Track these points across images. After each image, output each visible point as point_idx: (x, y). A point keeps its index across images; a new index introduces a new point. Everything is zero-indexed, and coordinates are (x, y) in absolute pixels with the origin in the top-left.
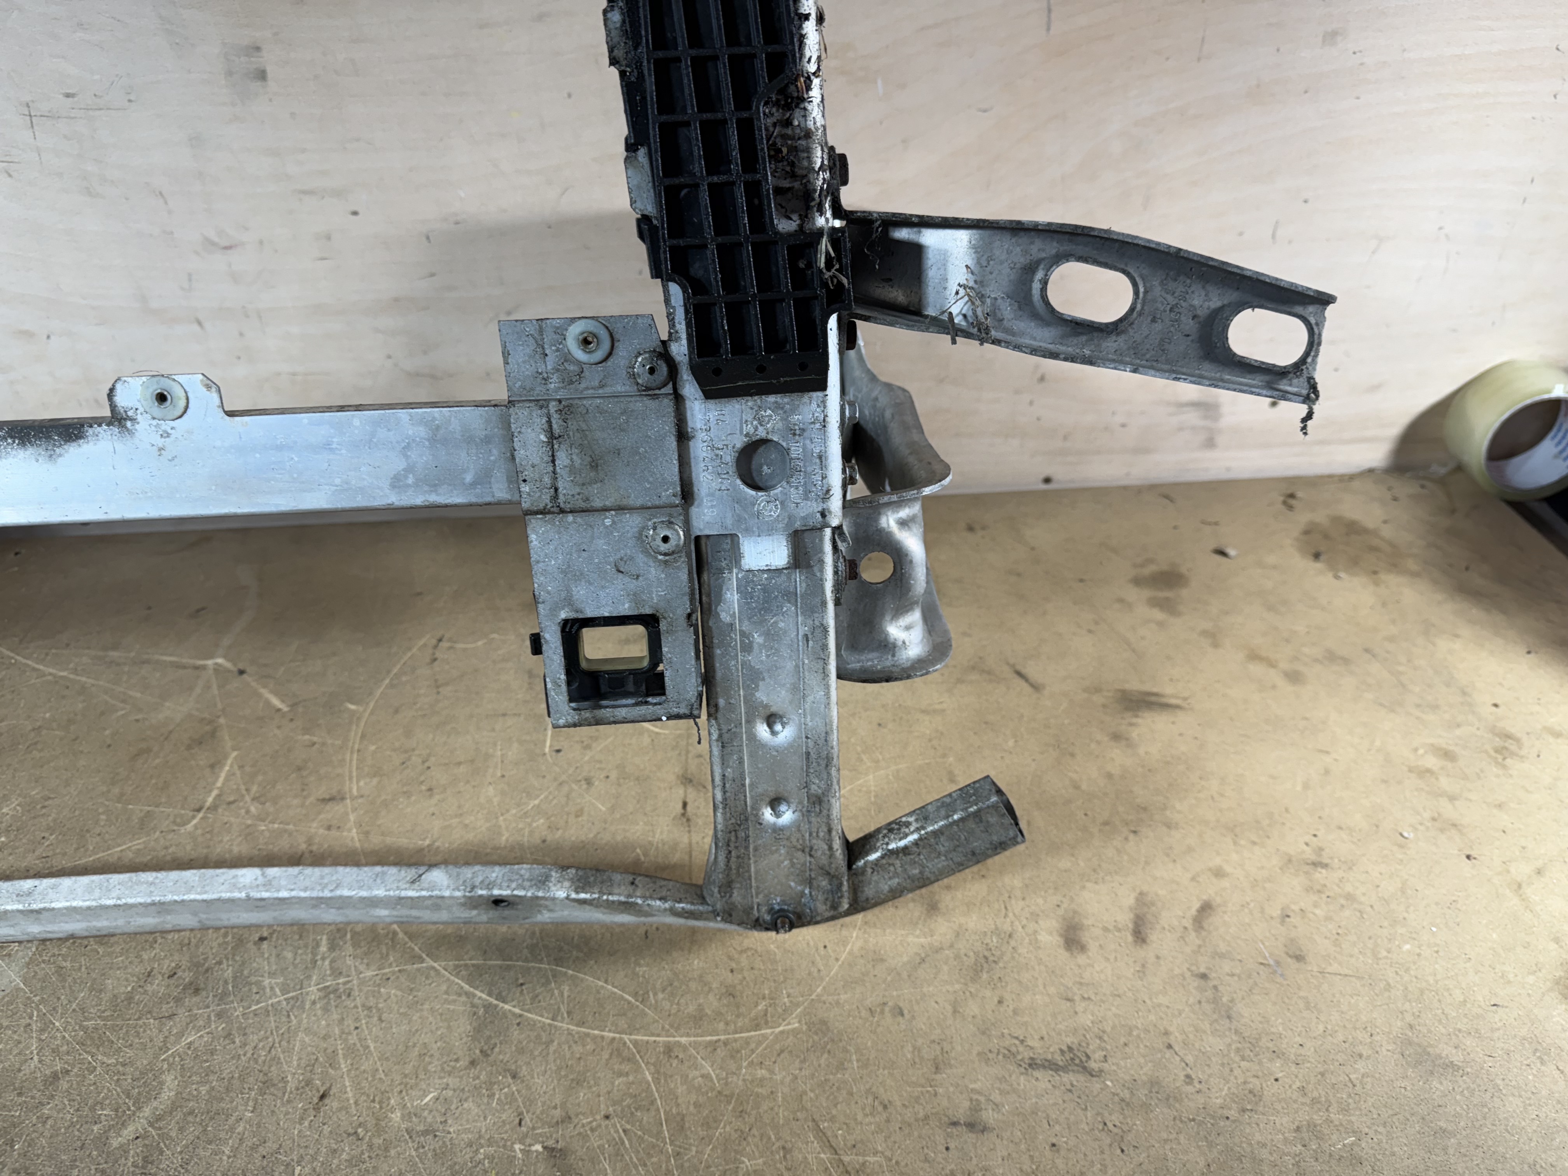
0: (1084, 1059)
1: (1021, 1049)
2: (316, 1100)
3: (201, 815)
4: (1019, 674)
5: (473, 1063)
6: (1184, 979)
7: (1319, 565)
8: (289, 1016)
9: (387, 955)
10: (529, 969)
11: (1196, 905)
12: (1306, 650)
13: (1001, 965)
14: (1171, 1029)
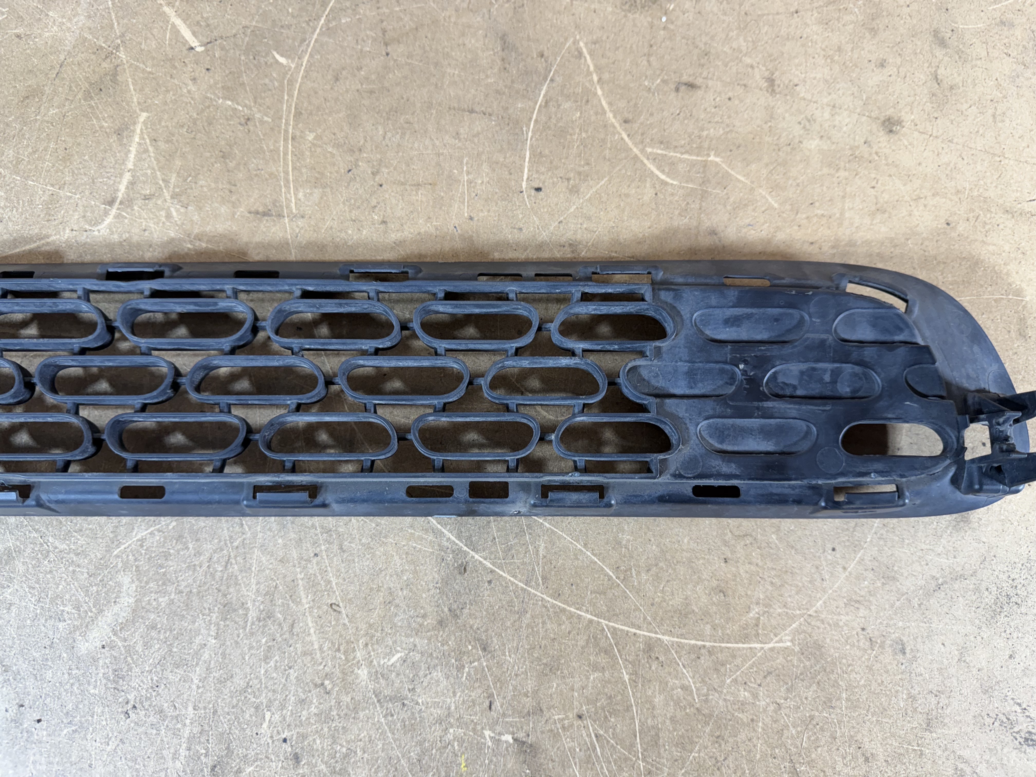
3: (114, 211)
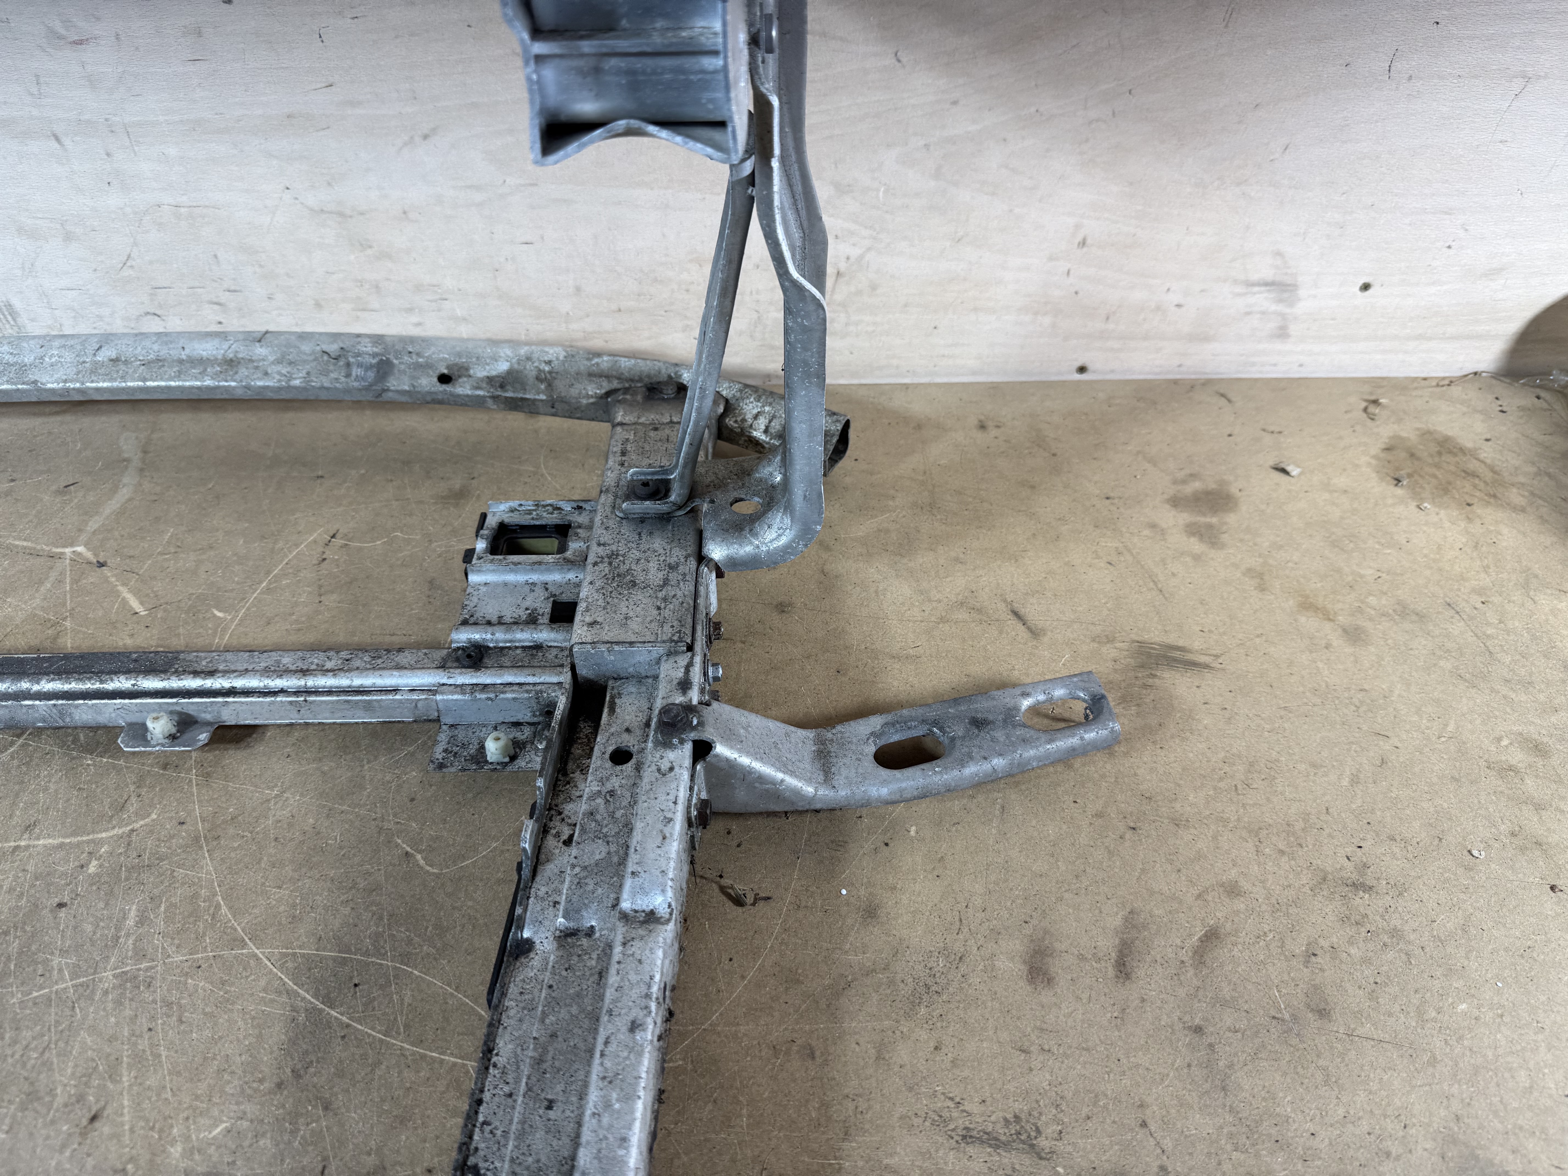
0: (1033, 1134)
1: (955, 1114)
2: (85, 1122)
4: (1016, 614)
5: (280, 1085)
6: (1173, 1032)
7: (1399, 491)
8: (74, 1007)
9: (204, 934)
10: (368, 964)
11: (1199, 932)
12: (1372, 600)
13: (945, 997)
14: (1149, 1100)
